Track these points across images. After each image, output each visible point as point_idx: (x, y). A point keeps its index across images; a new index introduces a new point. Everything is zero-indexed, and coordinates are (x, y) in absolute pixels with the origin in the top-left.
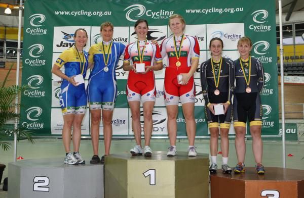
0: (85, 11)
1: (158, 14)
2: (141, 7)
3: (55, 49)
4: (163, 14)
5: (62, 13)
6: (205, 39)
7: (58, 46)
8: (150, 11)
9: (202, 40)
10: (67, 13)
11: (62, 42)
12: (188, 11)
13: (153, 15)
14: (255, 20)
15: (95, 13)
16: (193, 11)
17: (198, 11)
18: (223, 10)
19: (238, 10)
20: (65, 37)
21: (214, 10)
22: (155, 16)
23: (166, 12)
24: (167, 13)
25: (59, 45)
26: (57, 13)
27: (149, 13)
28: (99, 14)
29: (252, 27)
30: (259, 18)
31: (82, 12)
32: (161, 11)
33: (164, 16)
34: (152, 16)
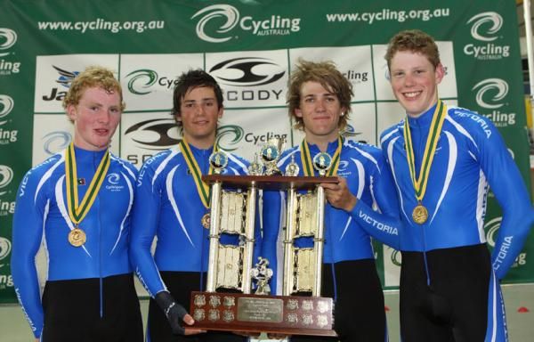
0: (106, 20)
1: (266, 25)
2: (229, 11)
3: (39, 105)
4: (278, 26)
5: (54, 26)
6: (369, 77)
7: (45, 98)
8: (250, 18)
9: (365, 79)
10: (66, 26)
11: (54, 91)
12: (331, 18)
13: (256, 28)
14: (475, 35)
15: (128, 26)
16: (342, 18)
17: (353, 17)
18: (407, 13)
19: (438, 13)
20: (61, 78)
21: (386, 15)
22: (260, 29)
23: (284, 20)
24: (286, 23)
25: (49, 96)
26: (42, 26)
27: (247, 23)
28: (136, 26)
29: (469, 50)
30: (484, 30)
31: (100, 24)
32: (273, 17)
33: (280, 28)
34: (253, 29)
